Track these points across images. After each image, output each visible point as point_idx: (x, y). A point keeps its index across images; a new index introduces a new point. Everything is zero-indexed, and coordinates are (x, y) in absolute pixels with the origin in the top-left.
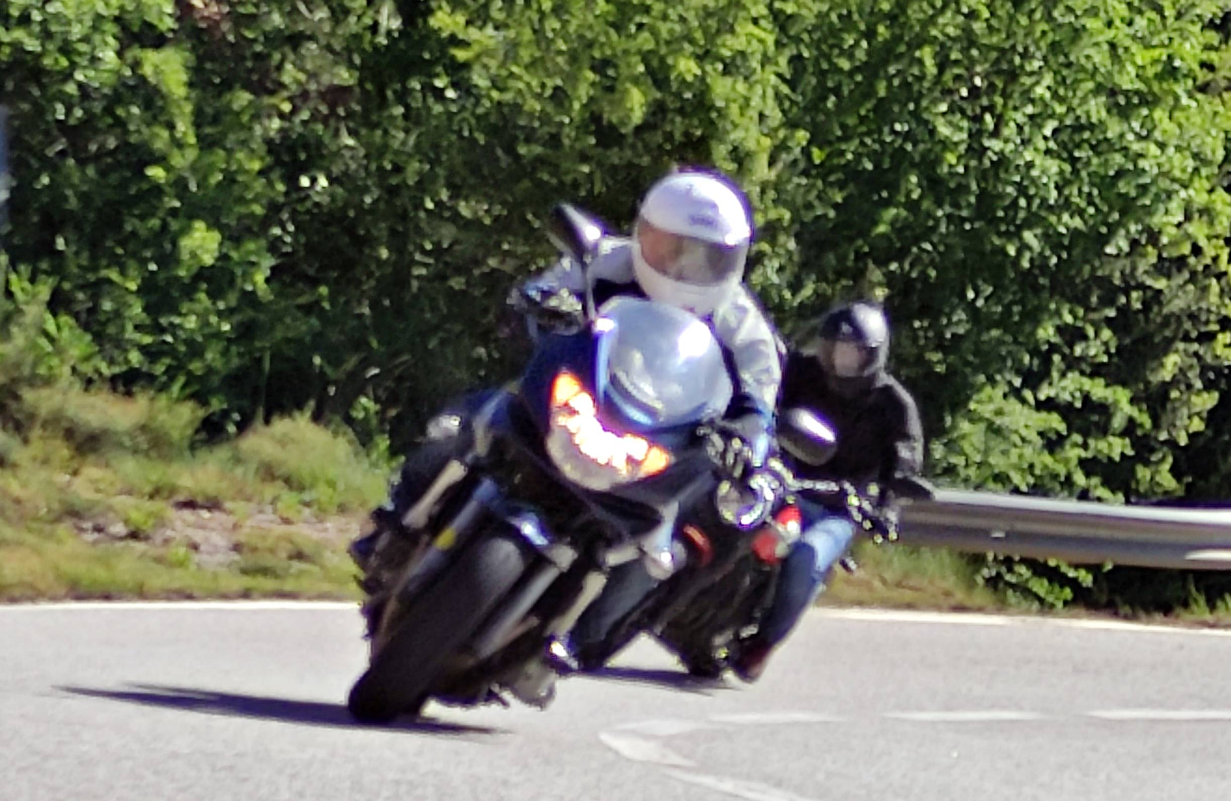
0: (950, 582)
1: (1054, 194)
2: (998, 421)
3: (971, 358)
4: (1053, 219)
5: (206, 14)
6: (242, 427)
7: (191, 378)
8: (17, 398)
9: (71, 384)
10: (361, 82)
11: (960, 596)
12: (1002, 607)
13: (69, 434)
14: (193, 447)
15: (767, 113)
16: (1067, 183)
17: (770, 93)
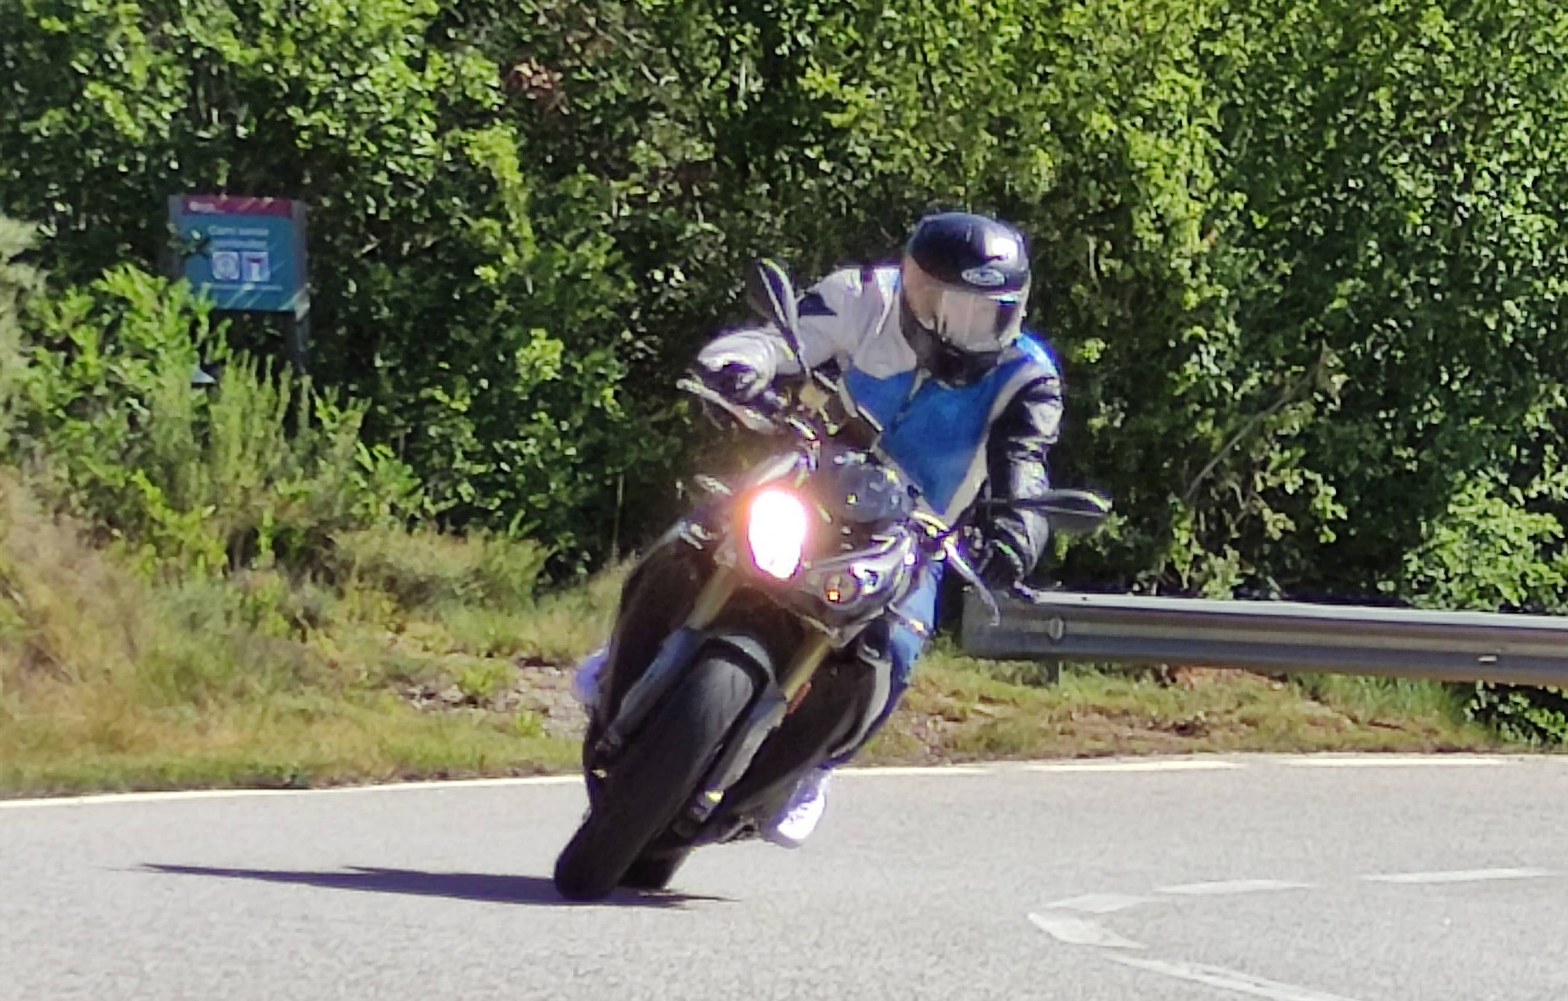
0: (1433, 718)
1: (1539, 254)
2: (1482, 525)
3: (1447, 452)
4: (1539, 284)
5: (534, 83)
6: (594, 568)
7: (532, 512)
8: (328, 543)
9: (391, 525)
10: (717, 157)
11: (1445, 735)
12: (1495, 745)
13: (391, 584)
14: (536, 594)
15: (1196, 172)
16: (1554, 241)
17: (1199, 149)
